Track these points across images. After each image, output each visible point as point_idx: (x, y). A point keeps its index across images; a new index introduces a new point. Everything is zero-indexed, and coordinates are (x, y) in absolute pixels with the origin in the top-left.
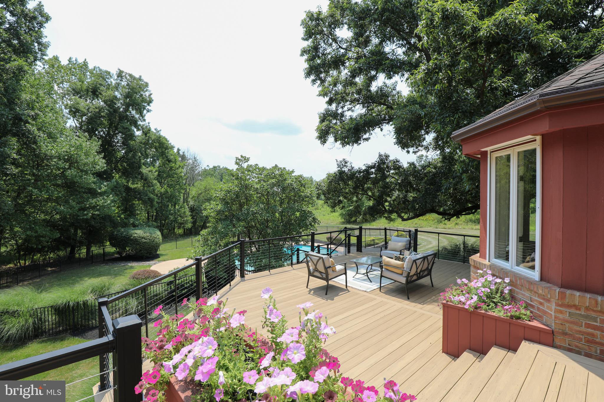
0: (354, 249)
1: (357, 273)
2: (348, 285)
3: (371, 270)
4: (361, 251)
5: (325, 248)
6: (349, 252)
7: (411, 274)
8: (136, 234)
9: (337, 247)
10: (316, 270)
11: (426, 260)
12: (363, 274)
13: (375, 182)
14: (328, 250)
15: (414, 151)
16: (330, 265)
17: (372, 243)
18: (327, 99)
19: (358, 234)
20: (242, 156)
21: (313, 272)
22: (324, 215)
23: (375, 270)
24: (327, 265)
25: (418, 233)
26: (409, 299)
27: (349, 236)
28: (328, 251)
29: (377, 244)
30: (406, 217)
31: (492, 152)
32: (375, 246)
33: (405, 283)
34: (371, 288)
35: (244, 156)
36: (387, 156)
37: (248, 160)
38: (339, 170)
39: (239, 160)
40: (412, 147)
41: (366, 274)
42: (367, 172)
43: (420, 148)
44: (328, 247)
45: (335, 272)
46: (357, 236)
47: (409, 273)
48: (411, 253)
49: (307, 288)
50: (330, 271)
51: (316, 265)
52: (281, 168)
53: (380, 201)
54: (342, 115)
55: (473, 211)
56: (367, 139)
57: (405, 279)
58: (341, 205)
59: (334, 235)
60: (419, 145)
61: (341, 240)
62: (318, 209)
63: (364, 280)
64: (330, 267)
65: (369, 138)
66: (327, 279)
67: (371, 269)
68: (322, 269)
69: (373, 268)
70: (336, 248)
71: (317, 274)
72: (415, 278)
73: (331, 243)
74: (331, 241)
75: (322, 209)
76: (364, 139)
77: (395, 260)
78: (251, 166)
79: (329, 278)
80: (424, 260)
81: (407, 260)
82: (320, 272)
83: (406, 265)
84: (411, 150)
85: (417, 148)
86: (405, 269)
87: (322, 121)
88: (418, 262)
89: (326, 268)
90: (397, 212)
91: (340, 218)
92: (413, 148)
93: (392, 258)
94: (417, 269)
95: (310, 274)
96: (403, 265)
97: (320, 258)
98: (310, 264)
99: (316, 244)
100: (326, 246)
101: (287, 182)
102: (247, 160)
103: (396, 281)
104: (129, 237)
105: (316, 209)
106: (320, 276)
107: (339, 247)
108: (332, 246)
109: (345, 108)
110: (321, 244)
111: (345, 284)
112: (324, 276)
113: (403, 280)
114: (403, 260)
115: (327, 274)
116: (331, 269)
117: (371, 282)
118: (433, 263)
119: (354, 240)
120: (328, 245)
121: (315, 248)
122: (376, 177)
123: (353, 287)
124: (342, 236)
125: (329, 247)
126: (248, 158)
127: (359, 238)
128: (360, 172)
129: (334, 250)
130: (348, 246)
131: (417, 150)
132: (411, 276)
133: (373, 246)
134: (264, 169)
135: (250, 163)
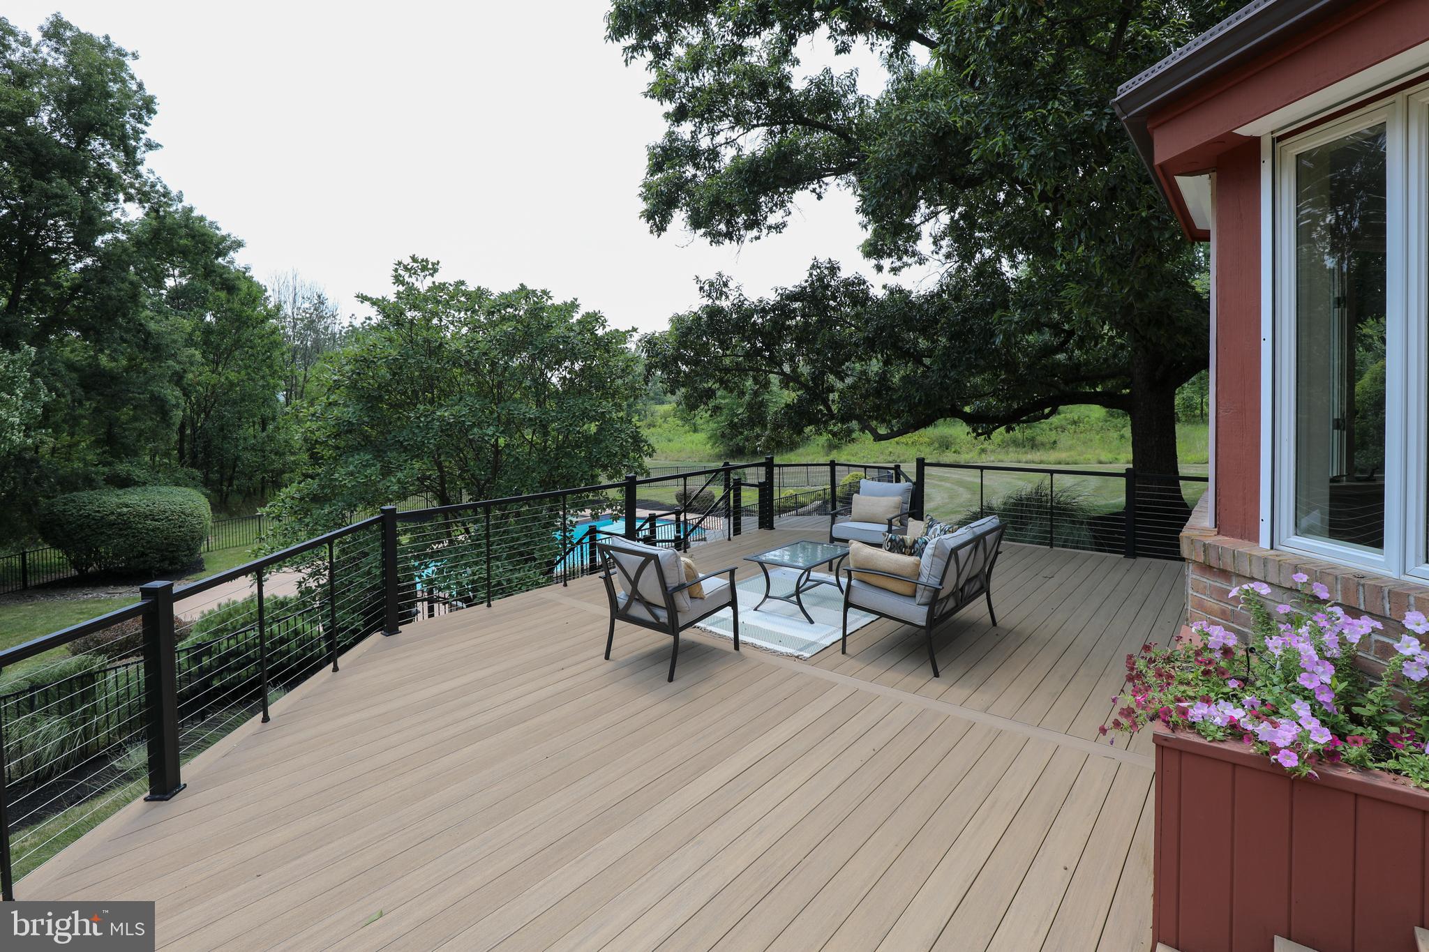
0: (750, 523)
1: (767, 596)
2: (741, 637)
3: (809, 584)
4: (771, 527)
5: (670, 522)
6: (737, 531)
7: (942, 594)
8: (127, 506)
9: (703, 519)
10: (635, 596)
11: (981, 548)
12: (787, 598)
13: (804, 337)
14: (678, 526)
15: (894, 265)
16: (684, 580)
17: (791, 503)
18: (669, 107)
19: (763, 480)
20: (414, 259)
21: (628, 605)
22: (670, 441)
23: (820, 583)
24: (672, 582)
25: (927, 470)
26: (937, 675)
27: (738, 484)
28: (678, 531)
29: (803, 505)
30: (882, 431)
31: (1280, 139)
32: (800, 510)
33: (924, 624)
34: (813, 643)
35: (420, 257)
36: (833, 269)
37: (435, 270)
38: (707, 306)
39: (406, 269)
40: (890, 256)
41: (794, 598)
42: (782, 308)
43: (905, 259)
44: (678, 519)
45: (699, 602)
46: (760, 485)
47: (937, 591)
48: (931, 526)
49: (607, 657)
50: (683, 600)
51: (634, 583)
52: (534, 292)
53: (816, 391)
54: (714, 154)
55: (1047, 411)
56: (779, 228)
57: (925, 609)
58: (712, 404)
59: (695, 484)
60: (906, 252)
61: (712, 500)
62: (654, 426)
63: (790, 616)
64: (681, 587)
65: (784, 225)
66: (672, 628)
67: (808, 579)
68: (656, 595)
69: (814, 575)
70: (700, 522)
71: (639, 611)
72: (951, 604)
73: (688, 508)
74: (687, 502)
75: (665, 426)
76: (770, 228)
77: (889, 550)
78: (442, 287)
79: (681, 624)
80: (976, 547)
81: (928, 550)
82: (649, 605)
83: (928, 566)
84: (886, 263)
85: (900, 259)
86: (923, 579)
87: (656, 167)
88: (963, 553)
89: (669, 595)
90: (859, 418)
91: (709, 446)
92: (891, 260)
93: (879, 546)
94: (959, 576)
95: (618, 613)
96: (918, 565)
97: (649, 557)
98: (615, 578)
99: (641, 513)
100: (673, 517)
101: (555, 332)
102: (428, 267)
103: (881, 615)
104: (102, 518)
105: (650, 426)
106: (650, 618)
107: (709, 519)
108: (689, 516)
109: (720, 139)
110: (658, 513)
111: (731, 635)
112: (663, 616)
113: (917, 613)
114: (914, 549)
115: (672, 609)
116: (686, 592)
117: (811, 622)
118: (997, 553)
119: (750, 497)
120: (678, 513)
121: (638, 524)
122: (806, 324)
123: (758, 642)
124: (718, 491)
125: (682, 518)
126: (433, 264)
127: (766, 489)
128: (764, 311)
129: (695, 528)
130: (735, 513)
131: (898, 264)
132: (942, 599)
133: (794, 512)
134: (480, 294)
135: (439, 278)
